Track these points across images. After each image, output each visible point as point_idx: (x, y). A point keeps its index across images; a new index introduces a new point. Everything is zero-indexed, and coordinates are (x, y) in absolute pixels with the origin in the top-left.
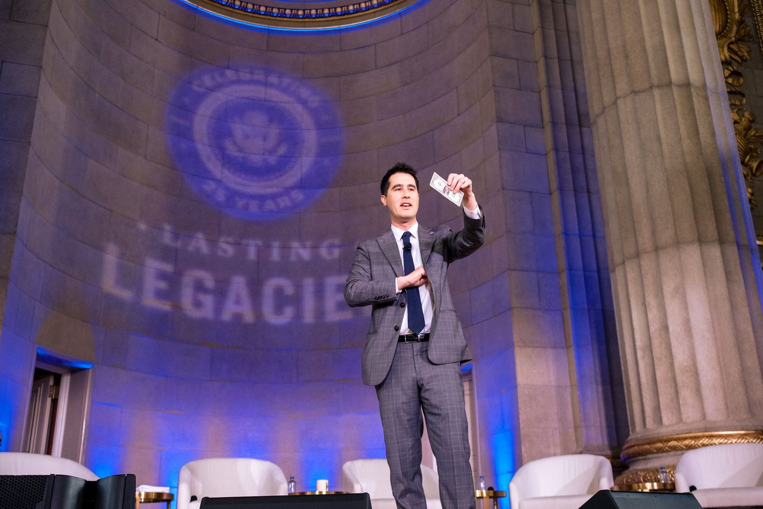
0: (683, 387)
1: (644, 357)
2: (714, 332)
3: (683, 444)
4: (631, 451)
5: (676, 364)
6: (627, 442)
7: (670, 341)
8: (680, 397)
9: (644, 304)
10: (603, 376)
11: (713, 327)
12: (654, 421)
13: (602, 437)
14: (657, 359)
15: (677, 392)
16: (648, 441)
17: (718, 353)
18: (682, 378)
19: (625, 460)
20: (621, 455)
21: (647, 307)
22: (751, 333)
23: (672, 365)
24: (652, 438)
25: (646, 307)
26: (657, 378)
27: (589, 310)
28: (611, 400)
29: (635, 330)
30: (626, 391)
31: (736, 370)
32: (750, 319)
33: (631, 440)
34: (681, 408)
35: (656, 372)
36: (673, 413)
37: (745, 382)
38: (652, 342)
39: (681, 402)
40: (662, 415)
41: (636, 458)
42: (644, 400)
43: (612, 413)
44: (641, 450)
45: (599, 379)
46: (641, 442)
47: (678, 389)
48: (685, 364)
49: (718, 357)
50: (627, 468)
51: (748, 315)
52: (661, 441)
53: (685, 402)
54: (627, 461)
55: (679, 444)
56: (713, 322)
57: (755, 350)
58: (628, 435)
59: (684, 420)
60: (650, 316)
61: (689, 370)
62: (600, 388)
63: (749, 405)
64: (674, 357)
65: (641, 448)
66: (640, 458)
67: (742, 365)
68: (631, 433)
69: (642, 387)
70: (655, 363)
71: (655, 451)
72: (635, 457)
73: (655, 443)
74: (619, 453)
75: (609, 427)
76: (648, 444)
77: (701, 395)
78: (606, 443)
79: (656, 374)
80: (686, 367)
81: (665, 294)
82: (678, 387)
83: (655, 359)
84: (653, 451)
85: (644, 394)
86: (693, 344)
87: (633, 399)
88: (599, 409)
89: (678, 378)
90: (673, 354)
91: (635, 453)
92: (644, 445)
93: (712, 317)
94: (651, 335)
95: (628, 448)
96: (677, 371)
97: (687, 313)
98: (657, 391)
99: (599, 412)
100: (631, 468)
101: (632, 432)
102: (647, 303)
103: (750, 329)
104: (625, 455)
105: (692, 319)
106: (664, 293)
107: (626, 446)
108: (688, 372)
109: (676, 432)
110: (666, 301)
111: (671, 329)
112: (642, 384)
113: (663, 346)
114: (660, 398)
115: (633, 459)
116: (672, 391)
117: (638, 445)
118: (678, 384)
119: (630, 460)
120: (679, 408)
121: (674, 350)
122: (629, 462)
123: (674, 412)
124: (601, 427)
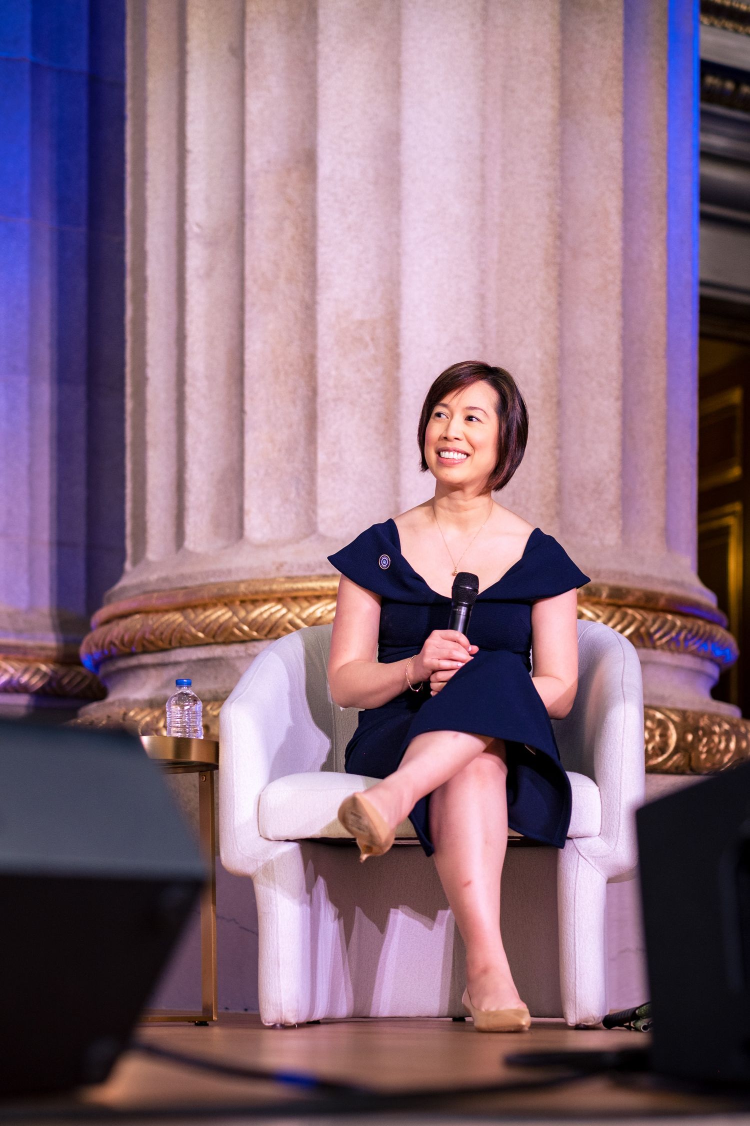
0: (336, 400)
1: (209, 274)
2: (482, 200)
3: (304, 615)
4: (118, 630)
5: (326, 311)
6: (109, 601)
7: (314, 217)
8: (320, 440)
9: (238, 52)
10: (61, 345)
11: (483, 177)
12: (216, 524)
13: (31, 581)
14: (255, 281)
15: (312, 420)
16: (180, 599)
17: (482, 282)
18: (337, 368)
19: (97, 665)
20: (83, 650)
21: (248, 61)
22: (615, 222)
23: (310, 309)
24: (201, 587)
25: (242, 66)
26: (248, 357)
27: (35, 66)
28: (80, 441)
29: (191, 158)
30: (129, 405)
31: (538, 356)
32: (620, 166)
33: (124, 589)
34: (320, 480)
35: (248, 333)
36: (286, 500)
37: (559, 404)
38: (248, 210)
39: (321, 458)
40: (247, 505)
41: (133, 661)
42: (190, 440)
43: (80, 492)
44: (153, 633)
45: (45, 354)
46: (154, 602)
47: (319, 407)
48: (358, 315)
49: (482, 297)
50: (100, 694)
51: (615, 147)
52: (225, 599)
53: (335, 459)
54: (102, 671)
55: (290, 616)
56: (483, 159)
57: (615, 289)
58: (120, 572)
59: (322, 528)
60: (254, 105)
61: (367, 338)
62: (45, 393)
63: (559, 491)
64: (321, 282)
65: (155, 621)
66: (147, 659)
67: (560, 337)
68: (128, 566)
69: (189, 390)
70: (249, 299)
71: (201, 635)
72: (132, 654)
73: (205, 607)
74: (79, 643)
75: (61, 545)
76: (181, 609)
77: (398, 440)
78: (45, 603)
79: (247, 343)
80: (362, 323)
81: (322, 20)
82: (320, 399)
83: (249, 283)
84: (195, 637)
85: (191, 417)
86: (398, 234)
87: (150, 435)
88: (30, 467)
89: (326, 366)
90: (320, 268)
91: (132, 642)
92: (167, 611)
93: (482, 135)
94: (249, 181)
95: (108, 621)
96: (326, 337)
97: (396, 109)
98: (242, 411)
99: (31, 485)
100: (111, 699)
101: (135, 563)
102: (248, 49)
103: (613, 203)
104: (94, 650)
105: (410, 137)
106: (321, 12)
107: (103, 613)
108: (366, 346)
109: (285, 572)
110: (324, 48)
111: (325, 168)
112: (189, 375)
113: (289, 231)
114: (250, 438)
115: (122, 664)
116: (296, 414)
117: (146, 612)
118: (321, 389)
119: (111, 667)
120: (312, 479)
121: (325, 253)
122: (109, 676)
123: (293, 496)
124: (32, 540)
